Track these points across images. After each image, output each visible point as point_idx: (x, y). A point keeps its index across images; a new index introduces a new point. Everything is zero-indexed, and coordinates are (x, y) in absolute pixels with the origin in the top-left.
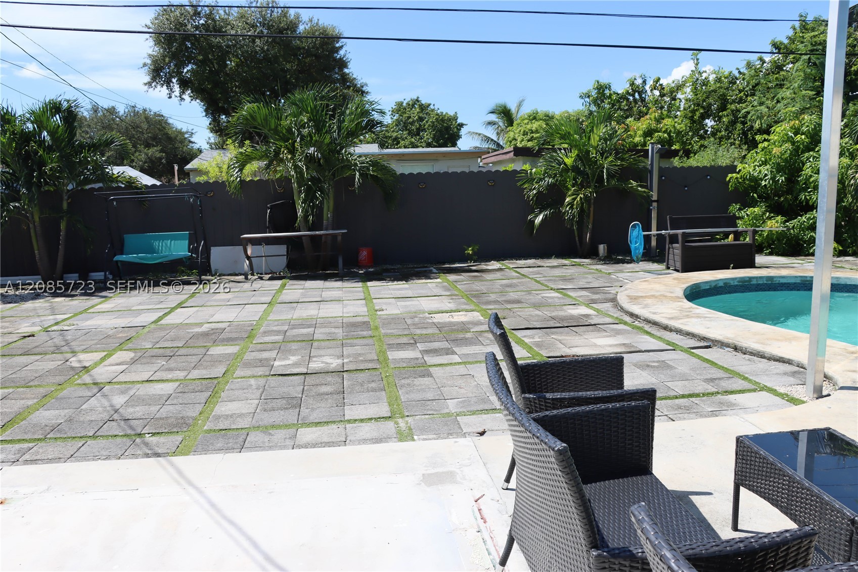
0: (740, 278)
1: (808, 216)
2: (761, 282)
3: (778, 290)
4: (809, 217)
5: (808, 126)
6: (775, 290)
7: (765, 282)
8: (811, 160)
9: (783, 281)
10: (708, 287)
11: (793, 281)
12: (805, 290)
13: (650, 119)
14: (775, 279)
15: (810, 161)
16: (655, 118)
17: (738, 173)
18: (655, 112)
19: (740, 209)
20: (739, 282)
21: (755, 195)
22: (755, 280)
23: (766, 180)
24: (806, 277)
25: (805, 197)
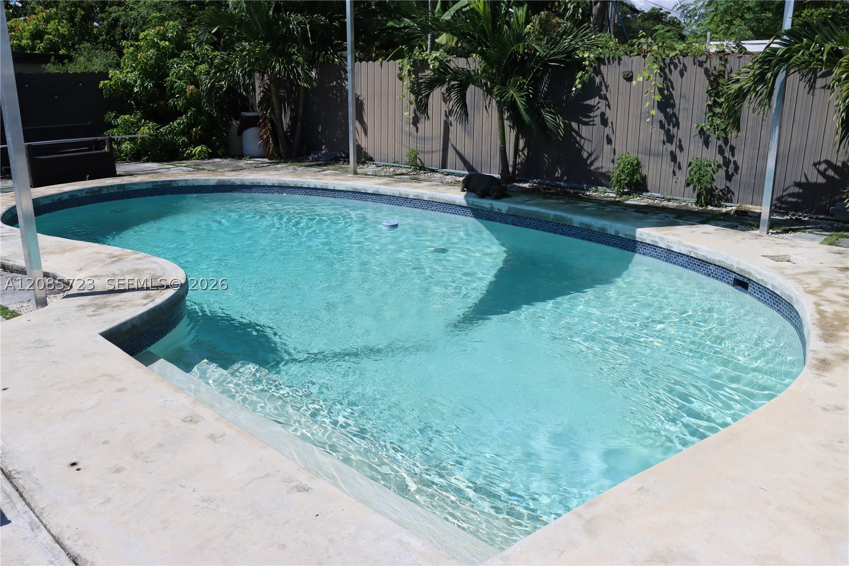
0: (89, 189)
1: (178, 121)
2: (113, 191)
3: (132, 197)
4: (180, 122)
5: (172, 33)
6: (128, 198)
7: (117, 191)
8: (175, 66)
9: (135, 188)
10: (50, 202)
11: (145, 187)
12: (158, 195)
13: (37, 19)
14: (126, 187)
15: (174, 68)
16: (43, 18)
17: (110, 80)
18: (42, 11)
19: (116, 117)
20: (87, 193)
21: (133, 102)
22: (106, 189)
23: (137, 87)
24: (157, 182)
25: (174, 103)
